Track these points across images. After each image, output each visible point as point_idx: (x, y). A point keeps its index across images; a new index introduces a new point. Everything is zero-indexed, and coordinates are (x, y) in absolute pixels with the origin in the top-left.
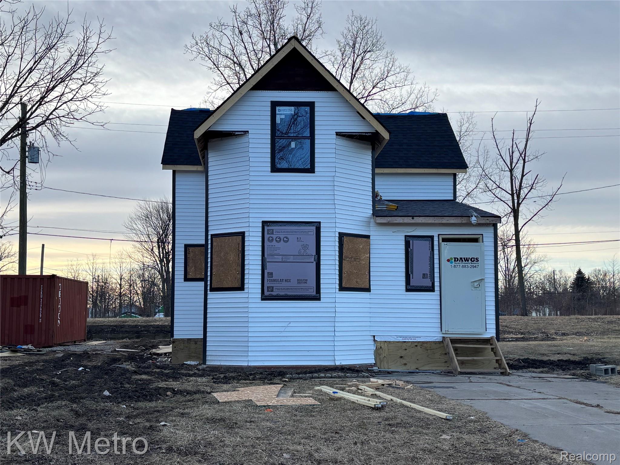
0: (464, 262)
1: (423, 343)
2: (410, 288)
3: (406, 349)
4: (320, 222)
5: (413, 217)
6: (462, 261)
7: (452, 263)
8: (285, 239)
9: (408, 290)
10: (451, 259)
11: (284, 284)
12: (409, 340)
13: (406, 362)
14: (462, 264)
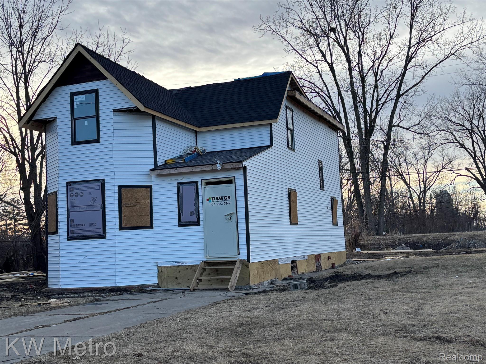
0: (219, 200)
1: (193, 267)
2: (182, 224)
3: (180, 272)
4: (104, 180)
5: (176, 168)
6: (218, 199)
7: (210, 202)
8: (81, 194)
9: (180, 225)
10: (210, 198)
11: (81, 228)
12: (182, 265)
13: (180, 282)
14: (218, 202)
